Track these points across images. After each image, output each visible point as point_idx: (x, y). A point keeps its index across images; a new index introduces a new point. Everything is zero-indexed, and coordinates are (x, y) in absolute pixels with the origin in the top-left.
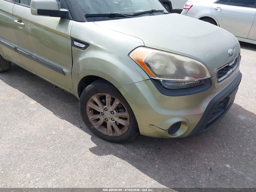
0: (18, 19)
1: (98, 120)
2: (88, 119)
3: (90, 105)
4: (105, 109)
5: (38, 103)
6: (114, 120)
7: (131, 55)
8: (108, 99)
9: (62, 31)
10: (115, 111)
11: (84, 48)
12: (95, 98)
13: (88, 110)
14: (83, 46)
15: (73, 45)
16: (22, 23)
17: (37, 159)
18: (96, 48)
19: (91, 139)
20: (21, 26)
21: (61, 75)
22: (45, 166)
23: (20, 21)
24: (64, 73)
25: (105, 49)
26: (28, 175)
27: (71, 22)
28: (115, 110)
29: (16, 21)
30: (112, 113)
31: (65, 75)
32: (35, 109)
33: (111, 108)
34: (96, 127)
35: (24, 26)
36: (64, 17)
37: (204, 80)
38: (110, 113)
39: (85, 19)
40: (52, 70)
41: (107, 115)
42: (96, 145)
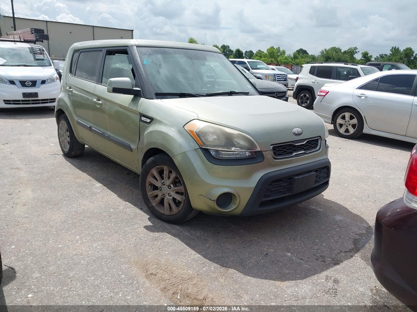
0: (97, 98)
1: (157, 196)
2: (147, 196)
3: (150, 179)
4: (163, 184)
5: (104, 186)
6: (171, 196)
7: (185, 127)
8: (166, 173)
9: (134, 108)
10: (172, 186)
11: (149, 123)
12: (154, 172)
13: (147, 185)
14: (148, 121)
15: (141, 120)
16: (100, 102)
17: (89, 227)
18: (160, 122)
19: (149, 219)
20: (99, 104)
21: (129, 152)
22: (95, 233)
23: (99, 100)
24: (131, 150)
25: (168, 123)
26: (78, 237)
27: (142, 99)
28: (173, 184)
29: (95, 100)
30: (170, 187)
31: (132, 151)
32: (99, 191)
33: (168, 182)
34: (154, 204)
35: (101, 104)
36: (137, 95)
37: (255, 152)
38: (167, 187)
39: (154, 96)
40: (121, 148)
41: (165, 189)
42: (152, 224)
